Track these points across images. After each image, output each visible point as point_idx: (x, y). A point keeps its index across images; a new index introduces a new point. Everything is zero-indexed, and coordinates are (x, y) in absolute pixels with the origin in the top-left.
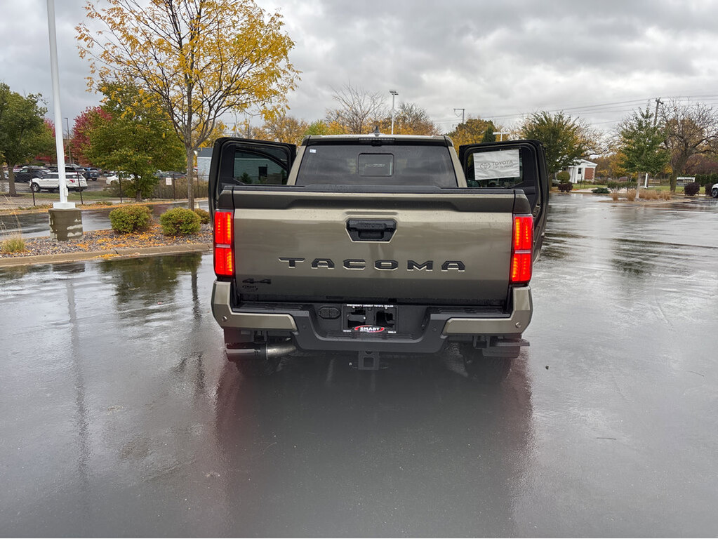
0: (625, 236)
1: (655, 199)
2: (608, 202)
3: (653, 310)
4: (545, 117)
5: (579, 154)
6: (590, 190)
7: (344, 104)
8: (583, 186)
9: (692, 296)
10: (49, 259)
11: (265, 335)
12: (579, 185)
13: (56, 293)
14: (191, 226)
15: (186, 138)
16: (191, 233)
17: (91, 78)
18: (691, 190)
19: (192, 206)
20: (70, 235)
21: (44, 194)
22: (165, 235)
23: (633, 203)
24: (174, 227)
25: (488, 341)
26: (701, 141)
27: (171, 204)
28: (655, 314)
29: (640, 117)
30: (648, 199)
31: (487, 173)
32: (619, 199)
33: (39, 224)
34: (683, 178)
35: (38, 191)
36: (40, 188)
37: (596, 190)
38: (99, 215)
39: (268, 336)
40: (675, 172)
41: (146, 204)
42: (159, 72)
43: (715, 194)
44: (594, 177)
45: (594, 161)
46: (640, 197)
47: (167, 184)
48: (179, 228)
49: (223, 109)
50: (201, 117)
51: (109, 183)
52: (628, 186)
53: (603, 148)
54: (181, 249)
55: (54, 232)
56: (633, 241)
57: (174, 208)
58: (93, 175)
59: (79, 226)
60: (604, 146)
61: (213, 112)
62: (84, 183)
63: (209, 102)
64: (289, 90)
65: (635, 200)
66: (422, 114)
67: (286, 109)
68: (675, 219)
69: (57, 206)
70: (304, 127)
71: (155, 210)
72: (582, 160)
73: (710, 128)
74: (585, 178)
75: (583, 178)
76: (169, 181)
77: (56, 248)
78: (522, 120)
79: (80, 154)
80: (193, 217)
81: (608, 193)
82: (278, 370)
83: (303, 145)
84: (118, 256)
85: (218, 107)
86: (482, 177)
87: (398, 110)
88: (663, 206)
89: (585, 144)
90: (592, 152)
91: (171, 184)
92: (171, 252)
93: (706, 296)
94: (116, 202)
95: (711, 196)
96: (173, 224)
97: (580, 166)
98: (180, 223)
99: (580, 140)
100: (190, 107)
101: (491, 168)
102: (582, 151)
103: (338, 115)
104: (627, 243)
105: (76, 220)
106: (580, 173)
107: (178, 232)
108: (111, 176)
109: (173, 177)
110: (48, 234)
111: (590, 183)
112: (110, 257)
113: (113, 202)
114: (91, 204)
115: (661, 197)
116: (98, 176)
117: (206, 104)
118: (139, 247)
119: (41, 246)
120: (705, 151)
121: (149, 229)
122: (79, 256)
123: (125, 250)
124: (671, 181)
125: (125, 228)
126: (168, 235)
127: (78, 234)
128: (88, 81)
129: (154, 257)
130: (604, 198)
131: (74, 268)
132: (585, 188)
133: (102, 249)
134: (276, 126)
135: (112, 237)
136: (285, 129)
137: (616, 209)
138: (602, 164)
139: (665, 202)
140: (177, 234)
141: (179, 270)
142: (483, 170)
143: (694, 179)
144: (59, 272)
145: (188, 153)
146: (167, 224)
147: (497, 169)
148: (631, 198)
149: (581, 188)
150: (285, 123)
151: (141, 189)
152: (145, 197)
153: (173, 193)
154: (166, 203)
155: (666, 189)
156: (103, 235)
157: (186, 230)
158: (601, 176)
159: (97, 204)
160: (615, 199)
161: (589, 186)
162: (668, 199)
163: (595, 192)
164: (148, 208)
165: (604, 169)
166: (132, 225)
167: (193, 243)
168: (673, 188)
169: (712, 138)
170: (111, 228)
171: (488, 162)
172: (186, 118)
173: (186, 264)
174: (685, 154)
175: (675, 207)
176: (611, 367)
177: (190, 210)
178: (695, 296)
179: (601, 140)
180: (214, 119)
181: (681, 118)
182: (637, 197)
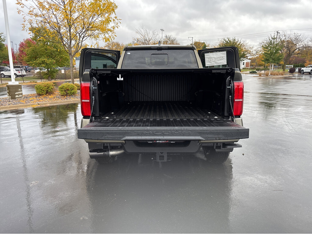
0: (267, 92)
1: (277, 75)
2: (257, 77)
3: (286, 125)
4: (229, 40)
5: (244, 56)
6: (248, 72)
7: (140, 35)
8: (245, 70)
9: (302, 118)
10: (7, 108)
11: (108, 145)
12: (243, 70)
13: (9, 124)
14: (73, 91)
15: (69, 51)
16: (73, 94)
17: (24, 24)
18: (292, 71)
19: (73, 82)
20: (17, 96)
21: (7, 78)
22: (61, 96)
23: (268, 77)
24: (65, 92)
25: (222, 145)
26: (296, 49)
27: (64, 82)
28: (288, 127)
29: (271, 39)
30: (274, 75)
31: (211, 63)
32: (262, 75)
33: (3, 92)
34: (288, 66)
35: (4, 77)
36: (5, 76)
37: (251, 72)
38: (31, 87)
39: (110, 146)
40: (285, 63)
41: (53, 82)
42: (55, 20)
43: (302, 72)
44: (249, 66)
45: (249, 59)
46: (271, 74)
47: (62, 73)
48: (67, 92)
49: (86, 38)
50: (76, 41)
51: (36, 73)
52: (265, 70)
53: (254, 53)
54: (69, 102)
55: (9, 95)
56: (271, 94)
57: (65, 83)
58: (29, 69)
59: (21, 92)
60: (254, 52)
61: (81, 39)
62: (24, 73)
63: (79, 34)
64: (116, 28)
65: (269, 76)
66: (174, 40)
67: (115, 36)
68: (287, 84)
69: (10, 83)
70: (123, 46)
71: (56, 84)
72: (245, 59)
73: (300, 44)
74: (246, 67)
75: (245, 67)
76: (63, 72)
77: (10, 102)
78: (218, 42)
79: (22, 60)
80: (73, 87)
81: (256, 73)
82: (115, 160)
83: (124, 50)
84: (39, 106)
85: (84, 37)
86: (209, 65)
87: (164, 38)
88: (281, 78)
89: (246, 52)
90: (249, 55)
91: (64, 73)
92: (64, 103)
93: (308, 118)
94: (39, 81)
95: (301, 73)
96: (65, 90)
97: (244, 62)
98: (68, 90)
99: (244, 50)
100: (70, 37)
101: (213, 60)
102: (245, 55)
103: (138, 40)
104: (268, 94)
105: (19, 90)
106: (243, 64)
107: (67, 94)
108: (37, 70)
109: (65, 69)
110: (7, 96)
111: (248, 69)
112: (36, 106)
113: (38, 81)
114: (27, 82)
115: (279, 74)
116: (31, 70)
117: (78, 35)
118: (49, 101)
119: (3, 102)
120: (298, 54)
121: (53, 93)
122: (20, 106)
123: (42, 103)
124: (283, 67)
125: (42, 93)
126: (62, 96)
127: (20, 96)
128: (23, 26)
129: (56, 106)
130: (255, 75)
131: (19, 112)
132: (246, 71)
133: (31, 103)
134: (110, 46)
135: (36, 97)
136: (114, 47)
137: (261, 80)
138: (253, 60)
139: (281, 76)
140: (66, 95)
141: (68, 112)
142: (209, 62)
143: (293, 66)
144: (11, 114)
145: (70, 58)
146: (62, 91)
147: (216, 61)
148: (267, 75)
149: (244, 71)
150: (115, 44)
151: (50, 75)
152: (52, 79)
153: (65, 77)
154: (62, 81)
155: (281, 71)
156: (32, 96)
157: (70, 93)
158: (253, 66)
159: (30, 82)
160: (260, 75)
161: (248, 70)
162: (283, 75)
163: (251, 73)
164: (53, 84)
165: (253, 62)
166: (46, 92)
167: (74, 99)
168: (284, 70)
169: (301, 48)
170: (36, 93)
171: (212, 58)
172: (69, 42)
173: (71, 109)
174: (289, 55)
175: (286, 78)
176: (273, 153)
177: (72, 84)
178: (303, 118)
179: (253, 50)
180: (82, 42)
181: (287, 39)
182: (270, 74)
